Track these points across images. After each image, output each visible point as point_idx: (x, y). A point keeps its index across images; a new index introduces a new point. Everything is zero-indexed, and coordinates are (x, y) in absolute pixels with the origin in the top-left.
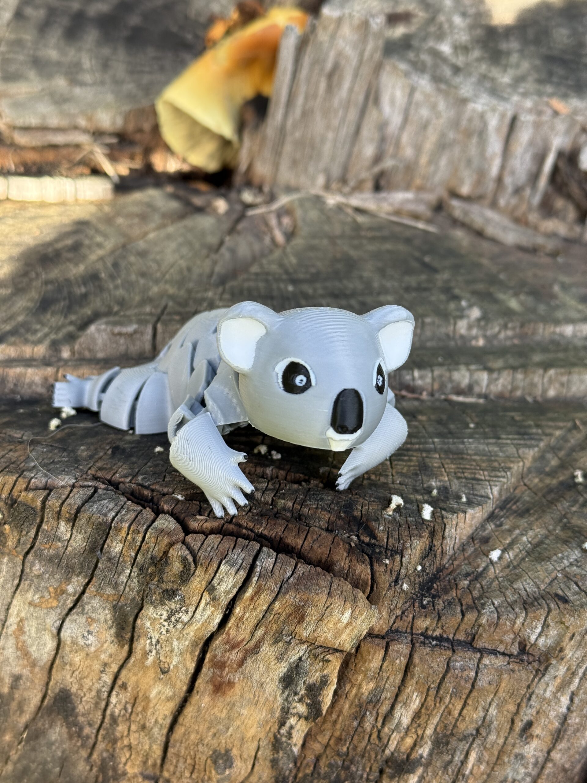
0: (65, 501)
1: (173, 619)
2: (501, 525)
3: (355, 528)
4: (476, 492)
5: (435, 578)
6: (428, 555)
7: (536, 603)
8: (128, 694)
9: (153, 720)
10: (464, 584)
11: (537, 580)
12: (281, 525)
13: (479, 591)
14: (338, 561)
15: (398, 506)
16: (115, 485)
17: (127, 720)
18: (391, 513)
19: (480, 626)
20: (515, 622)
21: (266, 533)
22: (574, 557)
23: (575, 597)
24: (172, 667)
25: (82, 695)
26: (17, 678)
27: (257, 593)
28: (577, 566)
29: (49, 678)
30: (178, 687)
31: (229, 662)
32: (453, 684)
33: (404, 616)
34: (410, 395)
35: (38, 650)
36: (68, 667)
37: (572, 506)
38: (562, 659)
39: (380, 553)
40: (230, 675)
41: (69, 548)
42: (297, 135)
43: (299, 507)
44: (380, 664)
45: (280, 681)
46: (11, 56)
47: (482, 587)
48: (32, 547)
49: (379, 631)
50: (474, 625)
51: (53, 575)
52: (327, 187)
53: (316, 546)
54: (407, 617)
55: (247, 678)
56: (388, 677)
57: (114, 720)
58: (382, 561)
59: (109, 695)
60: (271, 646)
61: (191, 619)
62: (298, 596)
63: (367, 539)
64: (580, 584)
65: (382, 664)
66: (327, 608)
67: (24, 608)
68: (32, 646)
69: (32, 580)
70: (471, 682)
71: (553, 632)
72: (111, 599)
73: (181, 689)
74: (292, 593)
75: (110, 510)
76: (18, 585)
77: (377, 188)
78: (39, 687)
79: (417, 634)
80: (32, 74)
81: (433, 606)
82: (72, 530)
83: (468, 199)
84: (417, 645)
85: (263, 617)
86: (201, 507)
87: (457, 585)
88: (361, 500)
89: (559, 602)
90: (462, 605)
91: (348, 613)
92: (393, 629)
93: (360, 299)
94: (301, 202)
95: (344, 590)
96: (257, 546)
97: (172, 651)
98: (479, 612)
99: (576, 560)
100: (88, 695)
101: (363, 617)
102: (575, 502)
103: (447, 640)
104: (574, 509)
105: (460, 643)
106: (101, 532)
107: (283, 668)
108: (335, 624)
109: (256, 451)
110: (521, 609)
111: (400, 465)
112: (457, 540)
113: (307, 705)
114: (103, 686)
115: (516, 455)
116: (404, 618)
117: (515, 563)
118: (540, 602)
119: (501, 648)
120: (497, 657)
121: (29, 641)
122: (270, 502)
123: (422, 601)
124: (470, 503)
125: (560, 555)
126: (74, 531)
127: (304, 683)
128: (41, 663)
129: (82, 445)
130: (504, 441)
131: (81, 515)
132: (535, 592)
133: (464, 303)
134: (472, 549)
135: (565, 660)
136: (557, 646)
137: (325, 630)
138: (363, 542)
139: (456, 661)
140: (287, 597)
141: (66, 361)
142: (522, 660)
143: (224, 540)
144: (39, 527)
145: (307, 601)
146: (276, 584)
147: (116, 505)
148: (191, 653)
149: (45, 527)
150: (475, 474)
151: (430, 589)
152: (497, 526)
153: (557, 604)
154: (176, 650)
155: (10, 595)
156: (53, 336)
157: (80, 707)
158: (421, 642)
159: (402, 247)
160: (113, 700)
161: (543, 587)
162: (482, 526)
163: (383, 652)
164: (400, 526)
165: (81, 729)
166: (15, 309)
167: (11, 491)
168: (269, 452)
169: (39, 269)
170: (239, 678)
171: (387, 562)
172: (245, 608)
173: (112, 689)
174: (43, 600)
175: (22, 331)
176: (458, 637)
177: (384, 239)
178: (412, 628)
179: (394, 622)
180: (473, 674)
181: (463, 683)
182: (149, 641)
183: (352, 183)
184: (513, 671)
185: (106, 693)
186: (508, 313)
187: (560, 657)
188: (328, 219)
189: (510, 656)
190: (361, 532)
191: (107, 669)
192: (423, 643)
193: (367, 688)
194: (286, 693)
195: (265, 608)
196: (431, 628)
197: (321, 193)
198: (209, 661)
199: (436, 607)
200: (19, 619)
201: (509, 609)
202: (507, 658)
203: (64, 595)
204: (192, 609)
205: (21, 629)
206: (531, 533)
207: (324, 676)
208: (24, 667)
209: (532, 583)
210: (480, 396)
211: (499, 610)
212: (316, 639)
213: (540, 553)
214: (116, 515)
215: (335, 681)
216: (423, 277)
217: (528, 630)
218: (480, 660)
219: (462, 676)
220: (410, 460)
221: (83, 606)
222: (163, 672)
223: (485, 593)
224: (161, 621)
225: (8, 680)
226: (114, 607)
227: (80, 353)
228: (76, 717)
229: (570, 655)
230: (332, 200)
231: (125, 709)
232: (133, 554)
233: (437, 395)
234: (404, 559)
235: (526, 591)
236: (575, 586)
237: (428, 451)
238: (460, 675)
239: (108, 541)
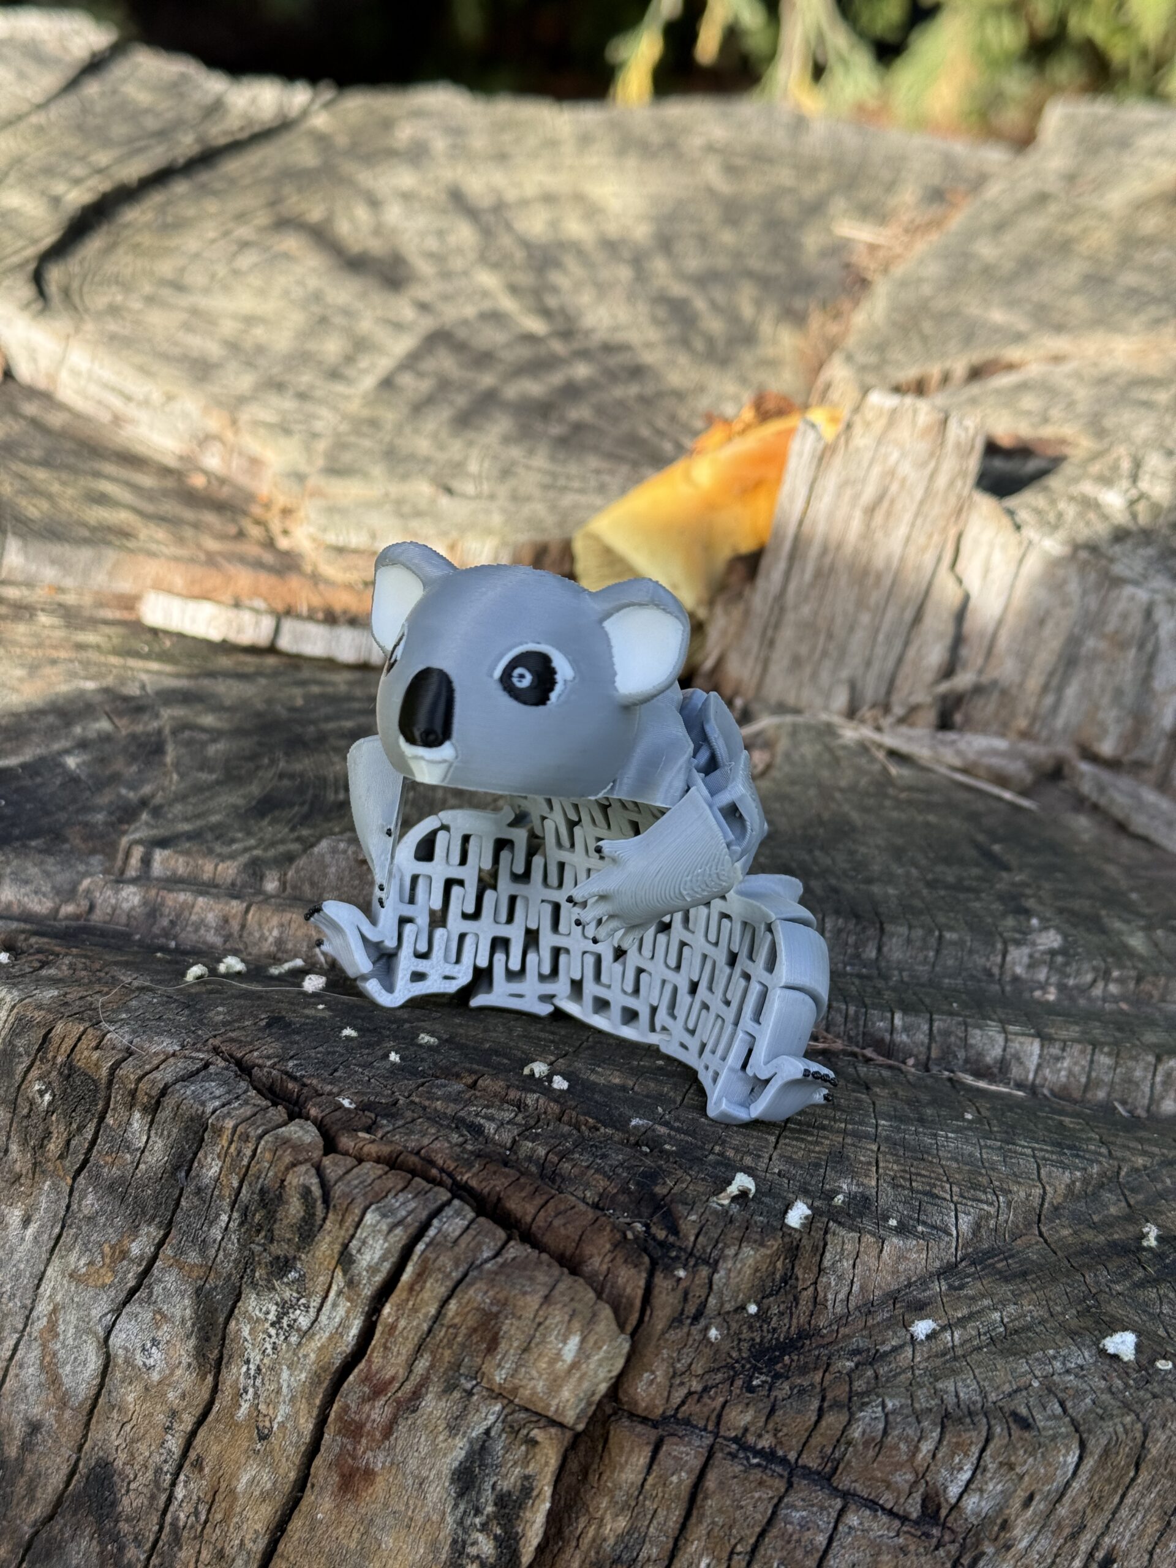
0: (147, 1074)
1: (285, 1321)
2: (962, 1287)
3: (646, 1211)
4: (923, 1217)
5: (791, 1345)
6: (778, 1292)
7: (968, 1420)
8: (204, 1483)
9: (237, 1542)
10: (844, 1366)
11: (986, 1384)
12: (506, 1176)
13: (868, 1383)
14: (591, 1256)
15: (744, 1194)
16: (244, 1069)
17: (195, 1538)
18: (726, 1202)
19: (849, 1443)
20: (917, 1449)
21: (474, 1183)
22: (1080, 1361)
23: (1049, 1423)
24: (275, 1426)
25: (132, 1476)
26: (34, 1427)
27: (421, 1275)
28: (1076, 1376)
29: (85, 1437)
30: (281, 1471)
31: (368, 1426)
32: (779, 1554)
33: (705, 1396)
34: (880, 1059)
35: (74, 1373)
36: (115, 1414)
37: (1117, 1282)
38: (1008, 1548)
39: (677, 1258)
40: (369, 1454)
41: (142, 1166)
42: (806, 610)
43: (556, 1159)
44: (641, 1477)
45: (452, 1481)
46: (352, 439)
47: (877, 1377)
48: (86, 1162)
49: (646, 1408)
50: (838, 1441)
51: (111, 1219)
52: (851, 713)
53: (557, 1223)
54: (713, 1399)
55: (397, 1466)
56: (655, 1511)
57: (177, 1540)
58: (672, 1271)
59: (173, 1484)
60: (440, 1399)
61: (313, 1323)
62: (491, 1293)
63: (661, 1234)
64: (1069, 1404)
65: (645, 1480)
66: (540, 1324)
67: (62, 1285)
68: (65, 1364)
69: (80, 1228)
70: (817, 1556)
71: (994, 1487)
72: (195, 1274)
73: (286, 1477)
74: (480, 1285)
75: (215, 1098)
76: (60, 1236)
77: (945, 723)
78: (66, 1452)
79: (725, 1438)
80: (377, 471)
81: (770, 1390)
82: (149, 1130)
83: (1113, 765)
84: (719, 1455)
85: (430, 1331)
86: (374, 1122)
87: (828, 1365)
88: (680, 1173)
89: (1013, 1426)
90: (823, 1399)
91: (574, 1341)
92: (680, 1416)
93: (833, 882)
94: (795, 731)
95: (577, 1298)
96: (445, 1195)
97: (278, 1392)
98: (852, 1415)
99: (1082, 1368)
100: (140, 1478)
101: (602, 1354)
102: (1126, 1275)
103: (784, 1461)
104: (1118, 1288)
105: (807, 1472)
106: (191, 1136)
107: (457, 1451)
108: (552, 1362)
109: (526, 1071)
110: (934, 1424)
111: (793, 1146)
112: (856, 1288)
113: (496, 1538)
114: (165, 1461)
115: (1035, 1177)
116: (706, 1400)
117: (959, 1352)
118: (976, 1419)
119: (887, 1499)
120: (876, 1516)
121: (62, 1353)
122: (508, 1145)
123: (751, 1378)
124: (902, 1230)
125: (1051, 1352)
126: (153, 1132)
127: (493, 1487)
128: (74, 1402)
129: (222, 1005)
130: (1019, 1149)
131: (166, 1100)
132: (974, 1403)
133: (1035, 922)
134: (886, 1315)
135: (1013, 1550)
136: (997, 1517)
137: (534, 1373)
138: (654, 1238)
139: (794, 1507)
140: (471, 1292)
141: (268, 898)
142: (928, 1535)
143: (390, 1175)
144: (102, 1118)
145: (505, 1304)
146: (457, 1265)
147: (229, 1092)
148: (308, 1400)
149: (110, 1120)
150: (935, 1186)
151: (773, 1361)
152: (951, 1287)
153: (1009, 1429)
154: (285, 1390)
155: (44, 1256)
156: (257, 852)
157: (126, 1501)
158: (730, 1454)
159: (956, 823)
160: (180, 1492)
161: (993, 1397)
162: (924, 1281)
163: (647, 1452)
164: (731, 1222)
165: (121, 1549)
166: (212, 804)
167: (72, 1050)
168: (549, 1078)
169: (279, 754)
170: (384, 1463)
171: (681, 1273)
172: (400, 1307)
173: (180, 1467)
174: (93, 1269)
175: (209, 836)
176: (805, 1460)
177: (930, 807)
178: (718, 1424)
179: (683, 1403)
180: (821, 1539)
181: (799, 1554)
182: (244, 1369)
183: (898, 710)
184: (904, 1550)
185: (168, 1476)
186: (1121, 953)
187: (1001, 1542)
188: (836, 761)
189: (904, 1519)
190: (655, 1219)
191: (175, 1425)
192: (733, 1456)
193: (615, 1525)
194: (462, 1507)
195: (433, 1311)
196: (752, 1429)
197: (837, 720)
198: (335, 1420)
199: (774, 1394)
200: (51, 1307)
201: (912, 1419)
202: (897, 1523)
203: (125, 1262)
204: (315, 1303)
205: (52, 1328)
206: (1011, 1308)
207: (527, 1478)
208: (48, 1406)
209: (975, 1386)
210: (1019, 1086)
211: (891, 1418)
212: (515, 1390)
213: (1014, 1343)
214: (223, 1106)
215: (548, 1491)
216: (976, 871)
217: (944, 1472)
218: (841, 1513)
219: (799, 1541)
220: (817, 1143)
221: (150, 1287)
222: (263, 1437)
223: (877, 1386)
224: (267, 1325)
225: (19, 1431)
226: (198, 1291)
227: (294, 888)
228: (117, 1521)
229: (1024, 1543)
230: (850, 733)
231: (196, 1513)
232: (236, 1184)
233: (935, 1070)
234: (716, 1276)
235: (957, 1396)
236: (1057, 1406)
237: (858, 1135)
238: (795, 1537)
239: (200, 1155)
